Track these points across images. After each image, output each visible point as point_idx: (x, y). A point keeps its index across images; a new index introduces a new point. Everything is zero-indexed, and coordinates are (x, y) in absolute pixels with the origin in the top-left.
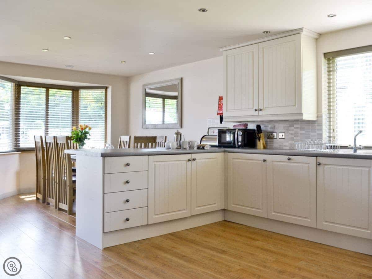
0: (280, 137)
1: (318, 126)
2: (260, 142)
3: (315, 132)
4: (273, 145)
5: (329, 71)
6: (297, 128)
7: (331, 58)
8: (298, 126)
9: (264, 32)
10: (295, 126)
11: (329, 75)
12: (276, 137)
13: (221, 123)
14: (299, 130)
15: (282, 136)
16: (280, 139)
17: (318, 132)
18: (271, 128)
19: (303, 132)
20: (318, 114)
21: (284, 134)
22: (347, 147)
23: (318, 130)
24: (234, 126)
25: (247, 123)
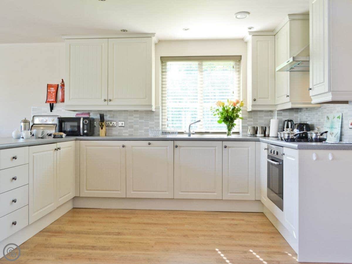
0: (119, 125)
1: (155, 116)
2: (103, 130)
3: (154, 121)
4: (112, 133)
5: (163, 72)
6: (136, 117)
7: (164, 61)
8: (138, 115)
9: (122, 31)
10: (135, 115)
11: (162, 75)
12: (115, 125)
13: (51, 111)
14: (138, 119)
15: (121, 124)
16: (119, 127)
17: (155, 121)
18: (110, 117)
19: (143, 121)
20: (156, 106)
21: (123, 123)
22: (183, 132)
23: (156, 119)
24: (77, 114)
25: (89, 112)
